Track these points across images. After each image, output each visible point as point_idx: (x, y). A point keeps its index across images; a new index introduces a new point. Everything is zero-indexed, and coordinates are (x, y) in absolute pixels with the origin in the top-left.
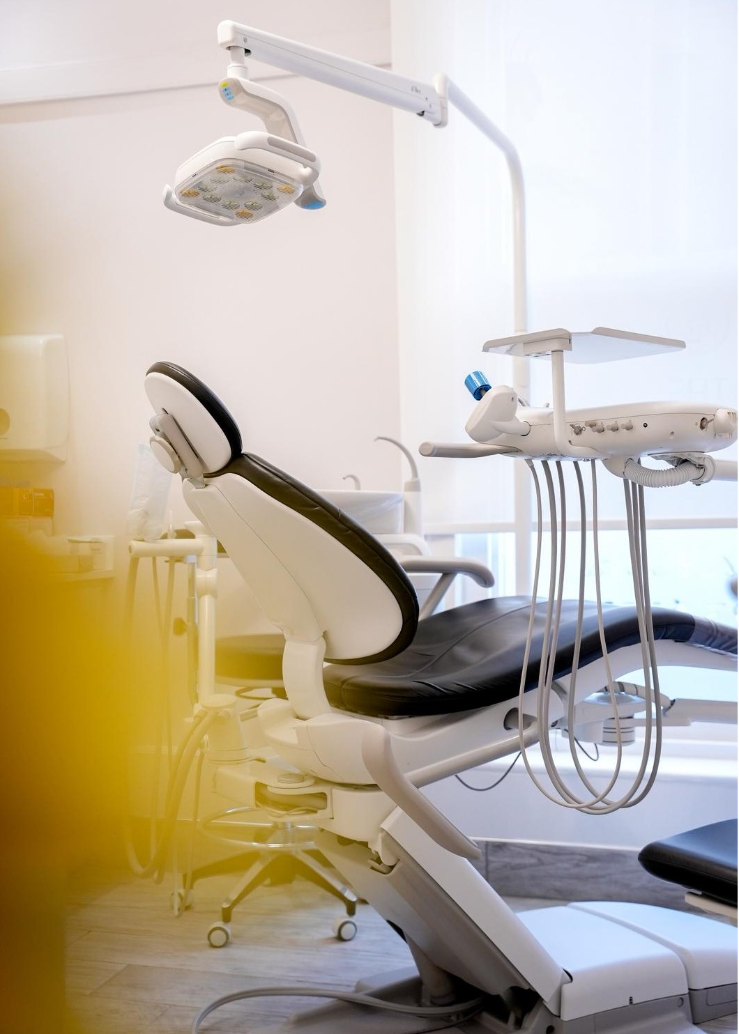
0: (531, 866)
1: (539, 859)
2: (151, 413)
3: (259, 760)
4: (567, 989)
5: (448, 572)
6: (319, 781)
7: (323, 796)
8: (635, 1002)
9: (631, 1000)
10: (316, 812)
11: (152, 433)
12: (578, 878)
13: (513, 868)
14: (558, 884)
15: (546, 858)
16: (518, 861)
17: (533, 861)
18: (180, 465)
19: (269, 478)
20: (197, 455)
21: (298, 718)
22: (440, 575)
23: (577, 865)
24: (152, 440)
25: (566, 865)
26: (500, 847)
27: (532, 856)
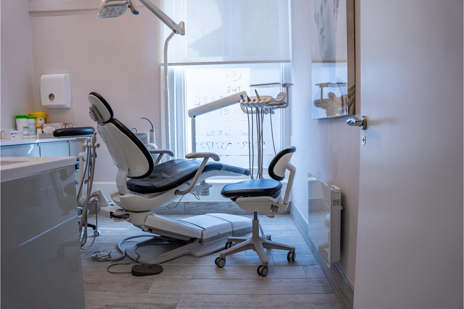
0: (196, 207)
1: (197, 205)
2: (90, 105)
3: (112, 205)
4: (204, 232)
5: (161, 153)
6: (127, 211)
7: (128, 215)
8: (220, 234)
9: (219, 233)
10: (126, 219)
11: (90, 111)
12: (207, 209)
13: (191, 208)
14: (202, 211)
15: (199, 205)
16: (192, 206)
17: (196, 206)
18: (96, 119)
19: (120, 125)
20: (102, 117)
21: (121, 194)
22: (160, 154)
23: (207, 206)
24: (90, 112)
25: (204, 206)
26: (188, 203)
27: (196, 204)
